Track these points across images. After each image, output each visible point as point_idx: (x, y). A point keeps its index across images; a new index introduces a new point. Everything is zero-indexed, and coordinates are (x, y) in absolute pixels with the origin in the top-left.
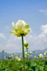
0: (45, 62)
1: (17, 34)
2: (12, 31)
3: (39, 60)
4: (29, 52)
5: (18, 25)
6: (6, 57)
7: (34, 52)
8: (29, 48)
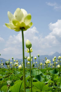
0: (54, 69)
1: (15, 27)
2: (8, 24)
3: (46, 67)
4: (32, 56)
5: (16, 16)
6: (4, 64)
7: (39, 56)
8: (32, 52)
